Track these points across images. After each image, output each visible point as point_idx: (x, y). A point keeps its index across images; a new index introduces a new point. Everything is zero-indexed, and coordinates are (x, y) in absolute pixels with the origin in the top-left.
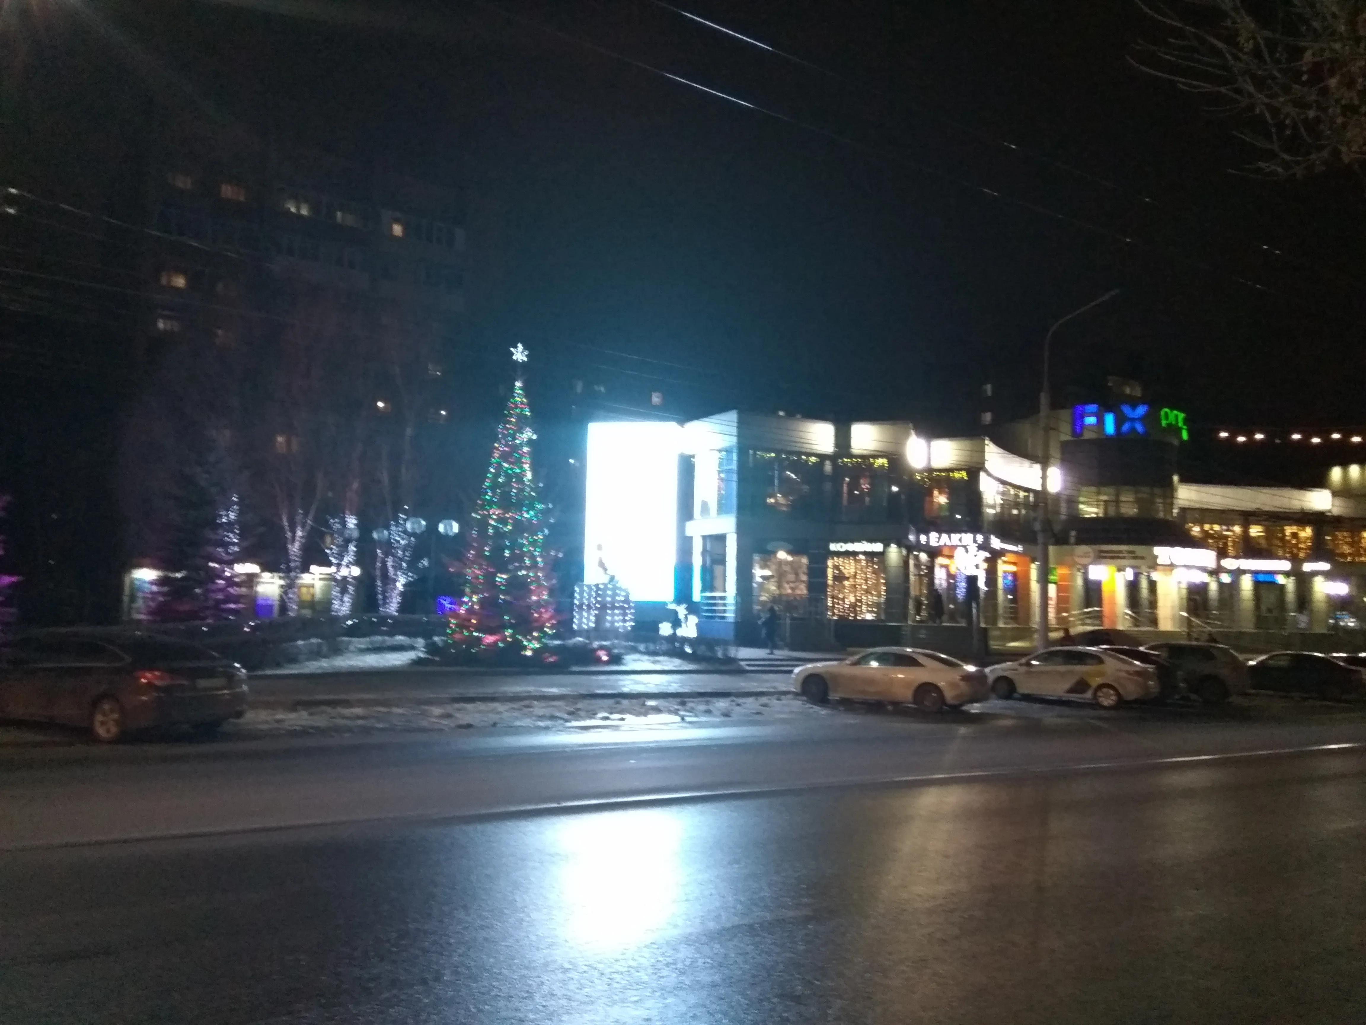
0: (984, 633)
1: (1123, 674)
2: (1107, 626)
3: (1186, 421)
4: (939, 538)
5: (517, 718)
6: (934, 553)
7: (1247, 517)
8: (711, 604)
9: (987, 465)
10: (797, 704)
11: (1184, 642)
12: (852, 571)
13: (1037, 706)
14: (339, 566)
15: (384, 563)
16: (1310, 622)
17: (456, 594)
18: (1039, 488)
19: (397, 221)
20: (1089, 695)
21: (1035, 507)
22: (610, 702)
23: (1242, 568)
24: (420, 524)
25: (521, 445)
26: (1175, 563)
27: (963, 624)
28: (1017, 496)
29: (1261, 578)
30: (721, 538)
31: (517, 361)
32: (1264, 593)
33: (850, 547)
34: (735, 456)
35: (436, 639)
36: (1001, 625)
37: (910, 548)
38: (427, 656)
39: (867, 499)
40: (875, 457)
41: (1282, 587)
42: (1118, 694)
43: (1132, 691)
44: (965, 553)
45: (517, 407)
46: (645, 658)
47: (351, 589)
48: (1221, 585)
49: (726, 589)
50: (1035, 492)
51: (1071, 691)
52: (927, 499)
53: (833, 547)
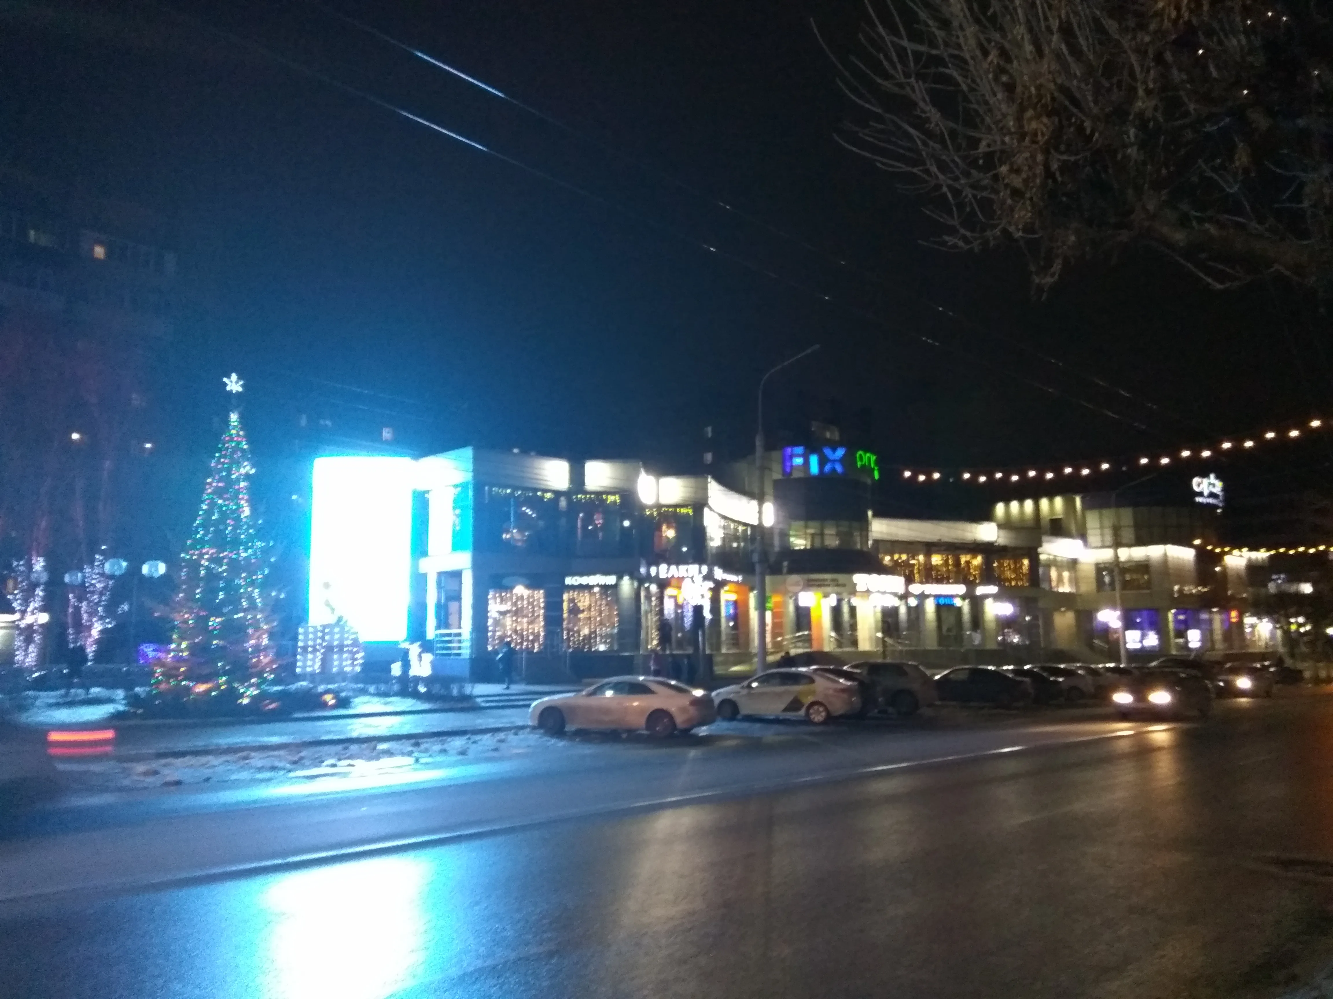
0: (710, 659)
1: (831, 692)
2: (815, 648)
3: (877, 462)
4: (668, 569)
5: (232, 772)
6: (663, 584)
7: (930, 548)
8: (445, 642)
9: (710, 502)
10: (534, 738)
11: (880, 660)
12: (587, 603)
13: (758, 725)
14: (23, 612)
15: (77, 609)
16: (984, 639)
17: (162, 639)
18: (756, 523)
19: (101, 243)
20: (802, 712)
21: (753, 539)
22: (340, 747)
23: (926, 593)
24: (120, 566)
25: (238, 480)
26: (871, 589)
27: (690, 651)
28: (736, 530)
29: (942, 601)
30: (457, 575)
31: (231, 392)
32: (944, 615)
33: (584, 580)
34: (471, 493)
35: (138, 689)
36: (724, 651)
37: (642, 580)
38: (127, 709)
39: (601, 534)
40: (608, 493)
41: (959, 609)
42: (827, 710)
43: (839, 707)
44: (692, 583)
45: (232, 440)
46: (376, 699)
47: (37, 638)
48: (909, 609)
49: (462, 626)
50: (753, 527)
51: (786, 710)
52: (657, 533)
53: (569, 581)
